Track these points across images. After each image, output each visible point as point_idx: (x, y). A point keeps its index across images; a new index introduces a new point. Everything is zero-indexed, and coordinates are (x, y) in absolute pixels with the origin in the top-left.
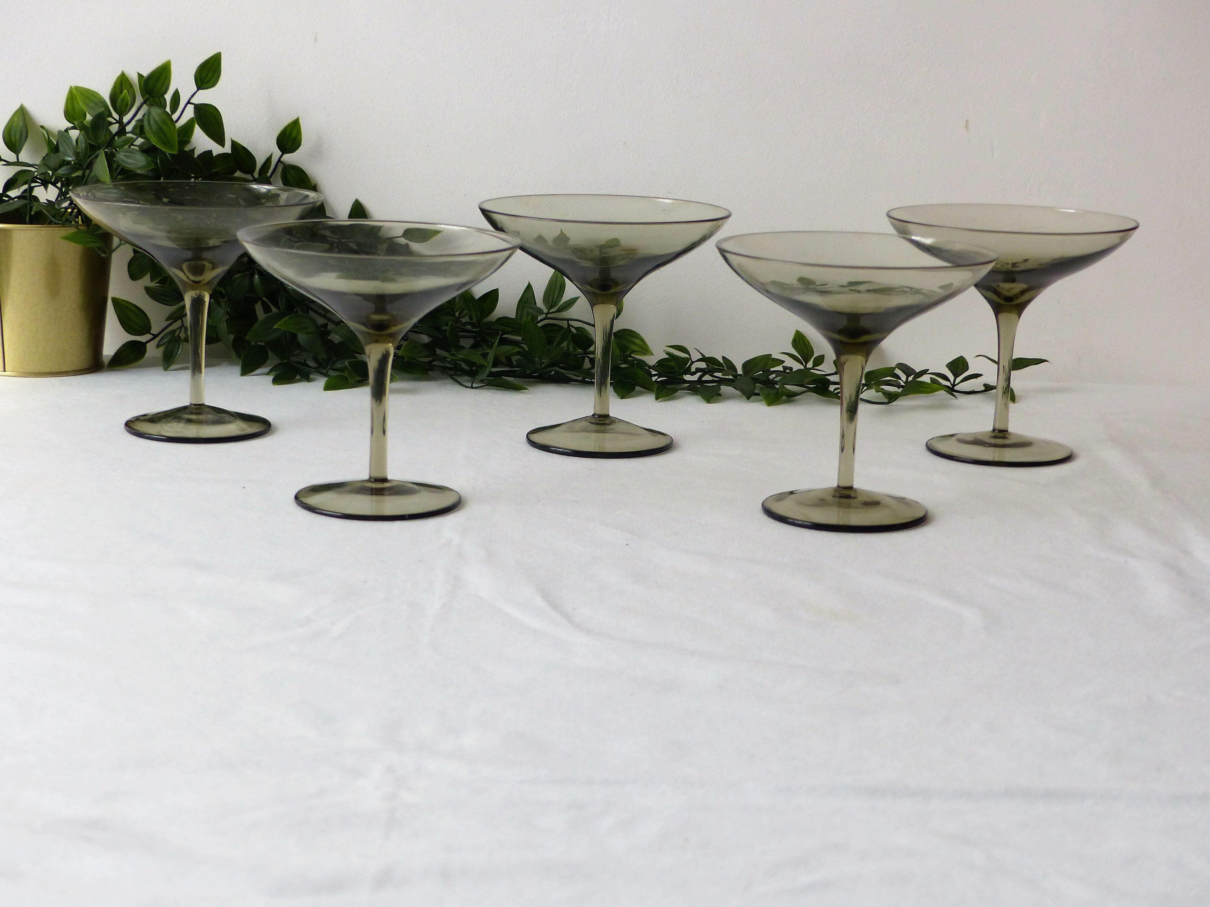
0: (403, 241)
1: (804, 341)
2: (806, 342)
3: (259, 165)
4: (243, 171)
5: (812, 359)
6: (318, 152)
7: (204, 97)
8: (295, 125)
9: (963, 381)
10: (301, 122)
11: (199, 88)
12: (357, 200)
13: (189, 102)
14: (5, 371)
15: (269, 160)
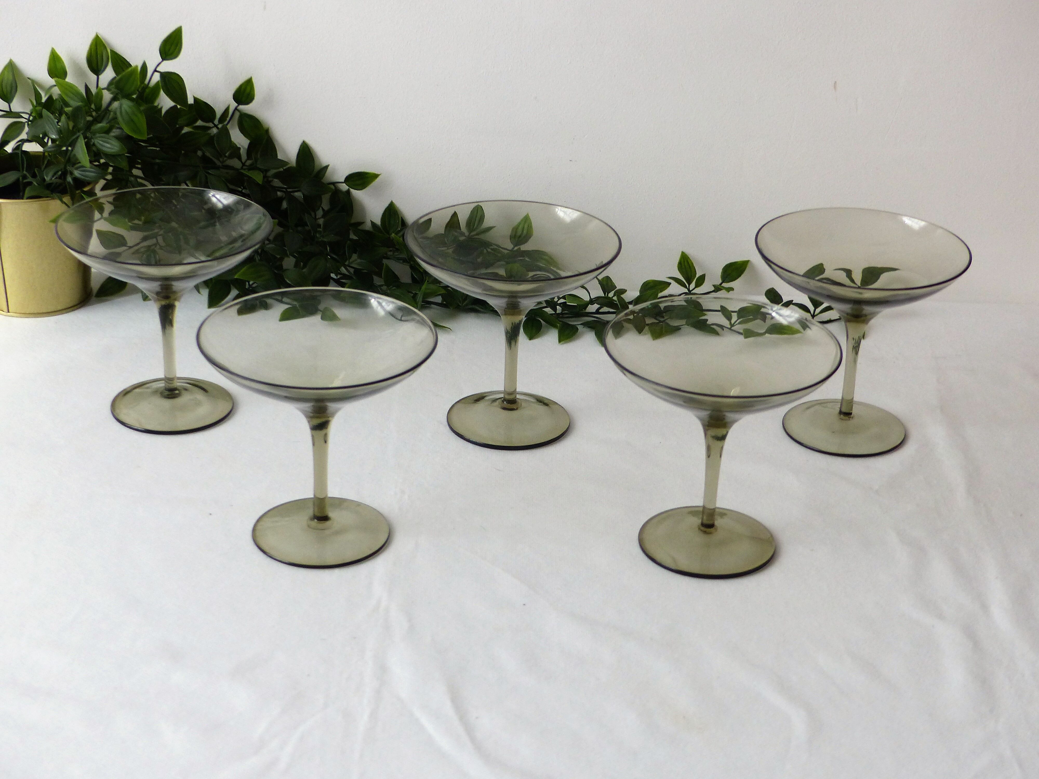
0: (344, 187)
1: (688, 262)
2: (690, 263)
3: (218, 115)
4: (203, 120)
5: (695, 280)
6: (269, 101)
7: (168, 66)
8: (249, 82)
9: (822, 312)
10: (254, 81)
11: (163, 59)
12: (304, 142)
13: (155, 71)
14: (9, 312)
15: (227, 110)
